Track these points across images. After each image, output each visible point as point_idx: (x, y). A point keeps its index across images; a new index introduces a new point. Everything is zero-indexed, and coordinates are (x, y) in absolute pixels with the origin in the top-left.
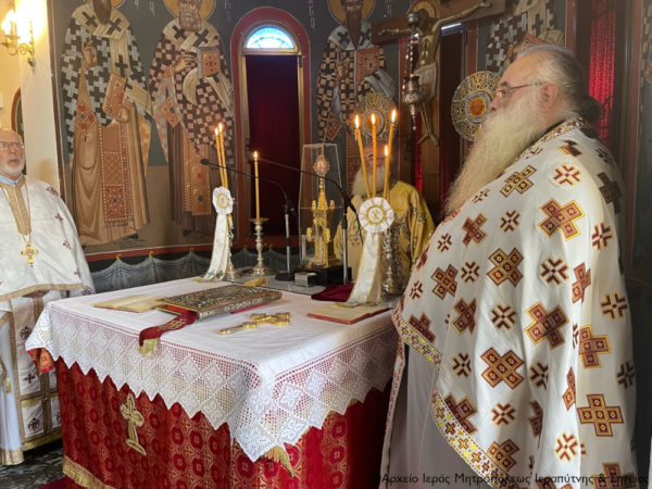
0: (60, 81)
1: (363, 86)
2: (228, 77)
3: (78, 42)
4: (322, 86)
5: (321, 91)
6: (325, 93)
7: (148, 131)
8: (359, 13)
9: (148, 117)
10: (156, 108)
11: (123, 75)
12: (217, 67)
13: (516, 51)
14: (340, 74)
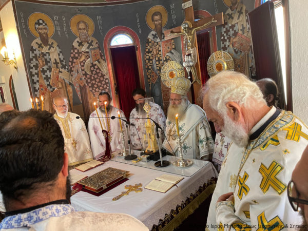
0: (30, 75)
2: (104, 60)
3: (36, 57)
4: (147, 59)
5: (147, 61)
6: (149, 62)
7: (71, 91)
8: (161, 24)
9: (70, 84)
10: (74, 80)
11: (57, 67)
12: (99, 56)
13: (234, 40)
14: (155, 53)
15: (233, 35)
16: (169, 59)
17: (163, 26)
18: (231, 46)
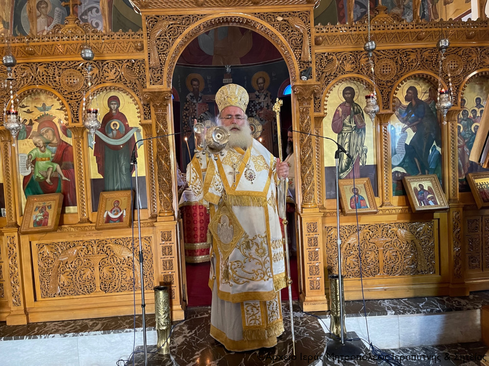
1: (200, 117)
4: (184, 115)
5: (184, 117)
6: (186, 118)
8: (198, 89)
13: (260, 112)
14: (191, 111)
15: (259, 108)
16: (203, 119)
17: (200, 90)
18: (257, 115)
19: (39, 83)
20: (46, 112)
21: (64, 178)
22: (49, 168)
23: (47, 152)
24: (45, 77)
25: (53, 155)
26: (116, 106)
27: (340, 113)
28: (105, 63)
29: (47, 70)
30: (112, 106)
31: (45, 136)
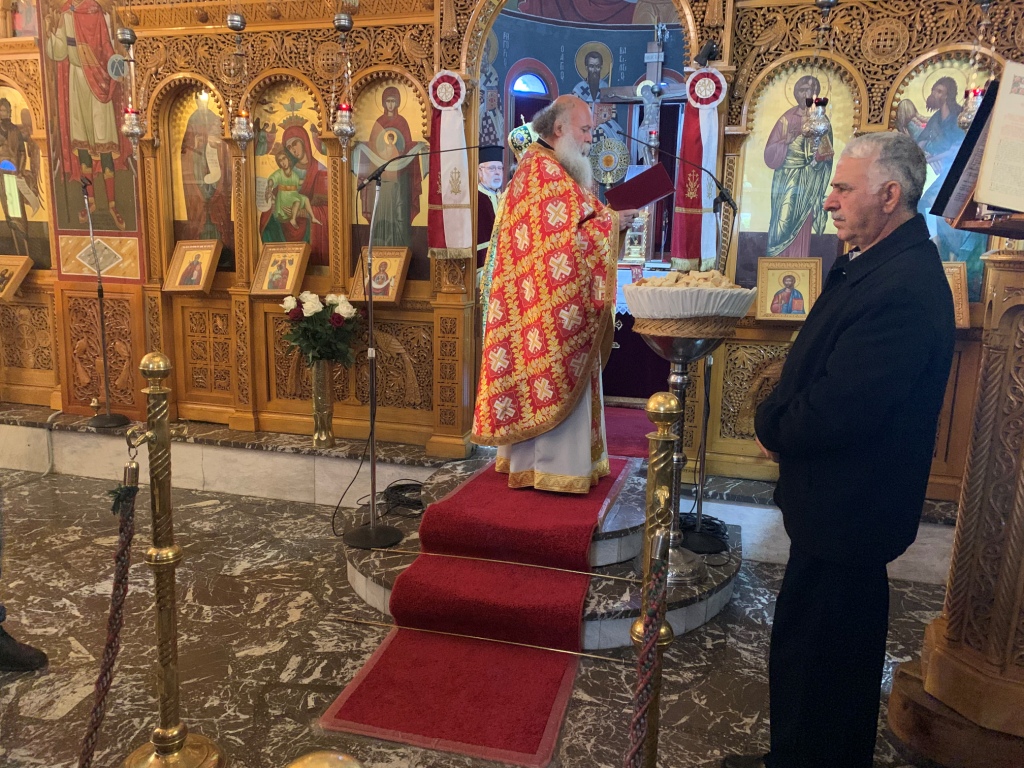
1: (597, 131)
2: (502, 112)
8: (598, 74)
12: (495, 104)
19: (285, 64)
20: (296, 113)
21: (314, 220)
22: (294, 203)
23: (294, 178)
24: (293, 55)
25: (302, 182)
26: (394, 104)
27: (785, 129)
28: (379, 31)
29: (296, 43)
30: (388, 105)
31: (291, 151)
